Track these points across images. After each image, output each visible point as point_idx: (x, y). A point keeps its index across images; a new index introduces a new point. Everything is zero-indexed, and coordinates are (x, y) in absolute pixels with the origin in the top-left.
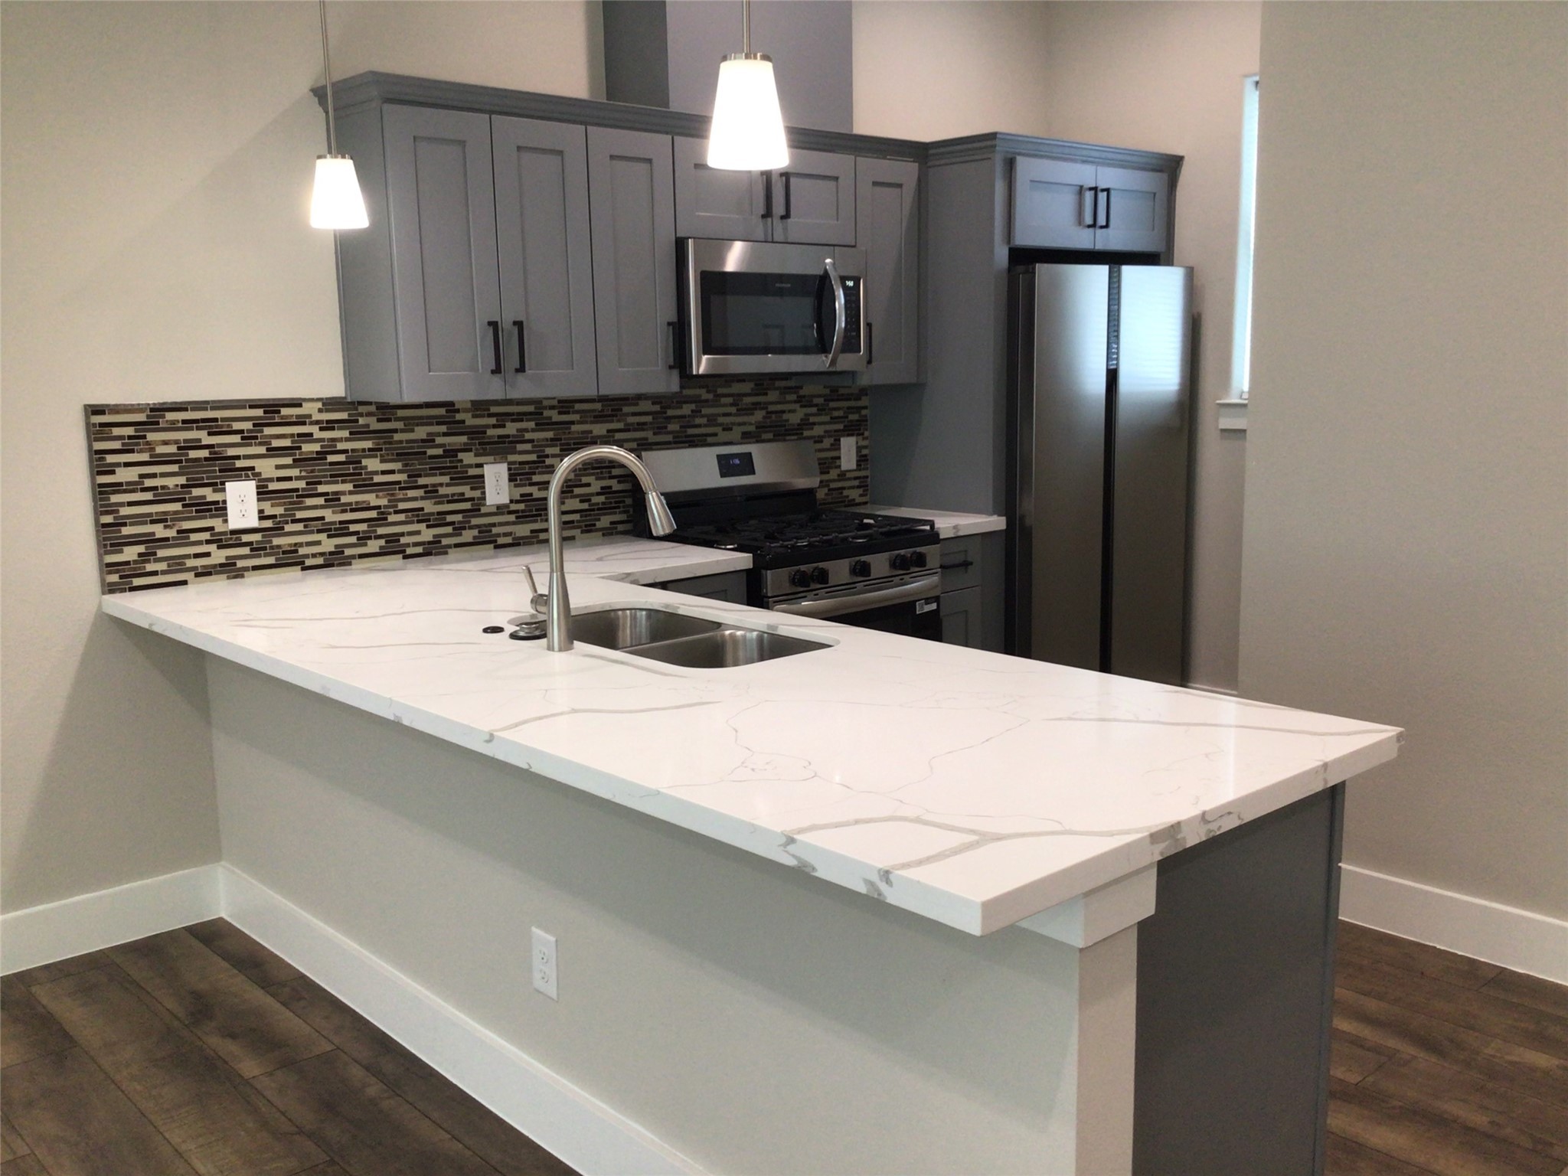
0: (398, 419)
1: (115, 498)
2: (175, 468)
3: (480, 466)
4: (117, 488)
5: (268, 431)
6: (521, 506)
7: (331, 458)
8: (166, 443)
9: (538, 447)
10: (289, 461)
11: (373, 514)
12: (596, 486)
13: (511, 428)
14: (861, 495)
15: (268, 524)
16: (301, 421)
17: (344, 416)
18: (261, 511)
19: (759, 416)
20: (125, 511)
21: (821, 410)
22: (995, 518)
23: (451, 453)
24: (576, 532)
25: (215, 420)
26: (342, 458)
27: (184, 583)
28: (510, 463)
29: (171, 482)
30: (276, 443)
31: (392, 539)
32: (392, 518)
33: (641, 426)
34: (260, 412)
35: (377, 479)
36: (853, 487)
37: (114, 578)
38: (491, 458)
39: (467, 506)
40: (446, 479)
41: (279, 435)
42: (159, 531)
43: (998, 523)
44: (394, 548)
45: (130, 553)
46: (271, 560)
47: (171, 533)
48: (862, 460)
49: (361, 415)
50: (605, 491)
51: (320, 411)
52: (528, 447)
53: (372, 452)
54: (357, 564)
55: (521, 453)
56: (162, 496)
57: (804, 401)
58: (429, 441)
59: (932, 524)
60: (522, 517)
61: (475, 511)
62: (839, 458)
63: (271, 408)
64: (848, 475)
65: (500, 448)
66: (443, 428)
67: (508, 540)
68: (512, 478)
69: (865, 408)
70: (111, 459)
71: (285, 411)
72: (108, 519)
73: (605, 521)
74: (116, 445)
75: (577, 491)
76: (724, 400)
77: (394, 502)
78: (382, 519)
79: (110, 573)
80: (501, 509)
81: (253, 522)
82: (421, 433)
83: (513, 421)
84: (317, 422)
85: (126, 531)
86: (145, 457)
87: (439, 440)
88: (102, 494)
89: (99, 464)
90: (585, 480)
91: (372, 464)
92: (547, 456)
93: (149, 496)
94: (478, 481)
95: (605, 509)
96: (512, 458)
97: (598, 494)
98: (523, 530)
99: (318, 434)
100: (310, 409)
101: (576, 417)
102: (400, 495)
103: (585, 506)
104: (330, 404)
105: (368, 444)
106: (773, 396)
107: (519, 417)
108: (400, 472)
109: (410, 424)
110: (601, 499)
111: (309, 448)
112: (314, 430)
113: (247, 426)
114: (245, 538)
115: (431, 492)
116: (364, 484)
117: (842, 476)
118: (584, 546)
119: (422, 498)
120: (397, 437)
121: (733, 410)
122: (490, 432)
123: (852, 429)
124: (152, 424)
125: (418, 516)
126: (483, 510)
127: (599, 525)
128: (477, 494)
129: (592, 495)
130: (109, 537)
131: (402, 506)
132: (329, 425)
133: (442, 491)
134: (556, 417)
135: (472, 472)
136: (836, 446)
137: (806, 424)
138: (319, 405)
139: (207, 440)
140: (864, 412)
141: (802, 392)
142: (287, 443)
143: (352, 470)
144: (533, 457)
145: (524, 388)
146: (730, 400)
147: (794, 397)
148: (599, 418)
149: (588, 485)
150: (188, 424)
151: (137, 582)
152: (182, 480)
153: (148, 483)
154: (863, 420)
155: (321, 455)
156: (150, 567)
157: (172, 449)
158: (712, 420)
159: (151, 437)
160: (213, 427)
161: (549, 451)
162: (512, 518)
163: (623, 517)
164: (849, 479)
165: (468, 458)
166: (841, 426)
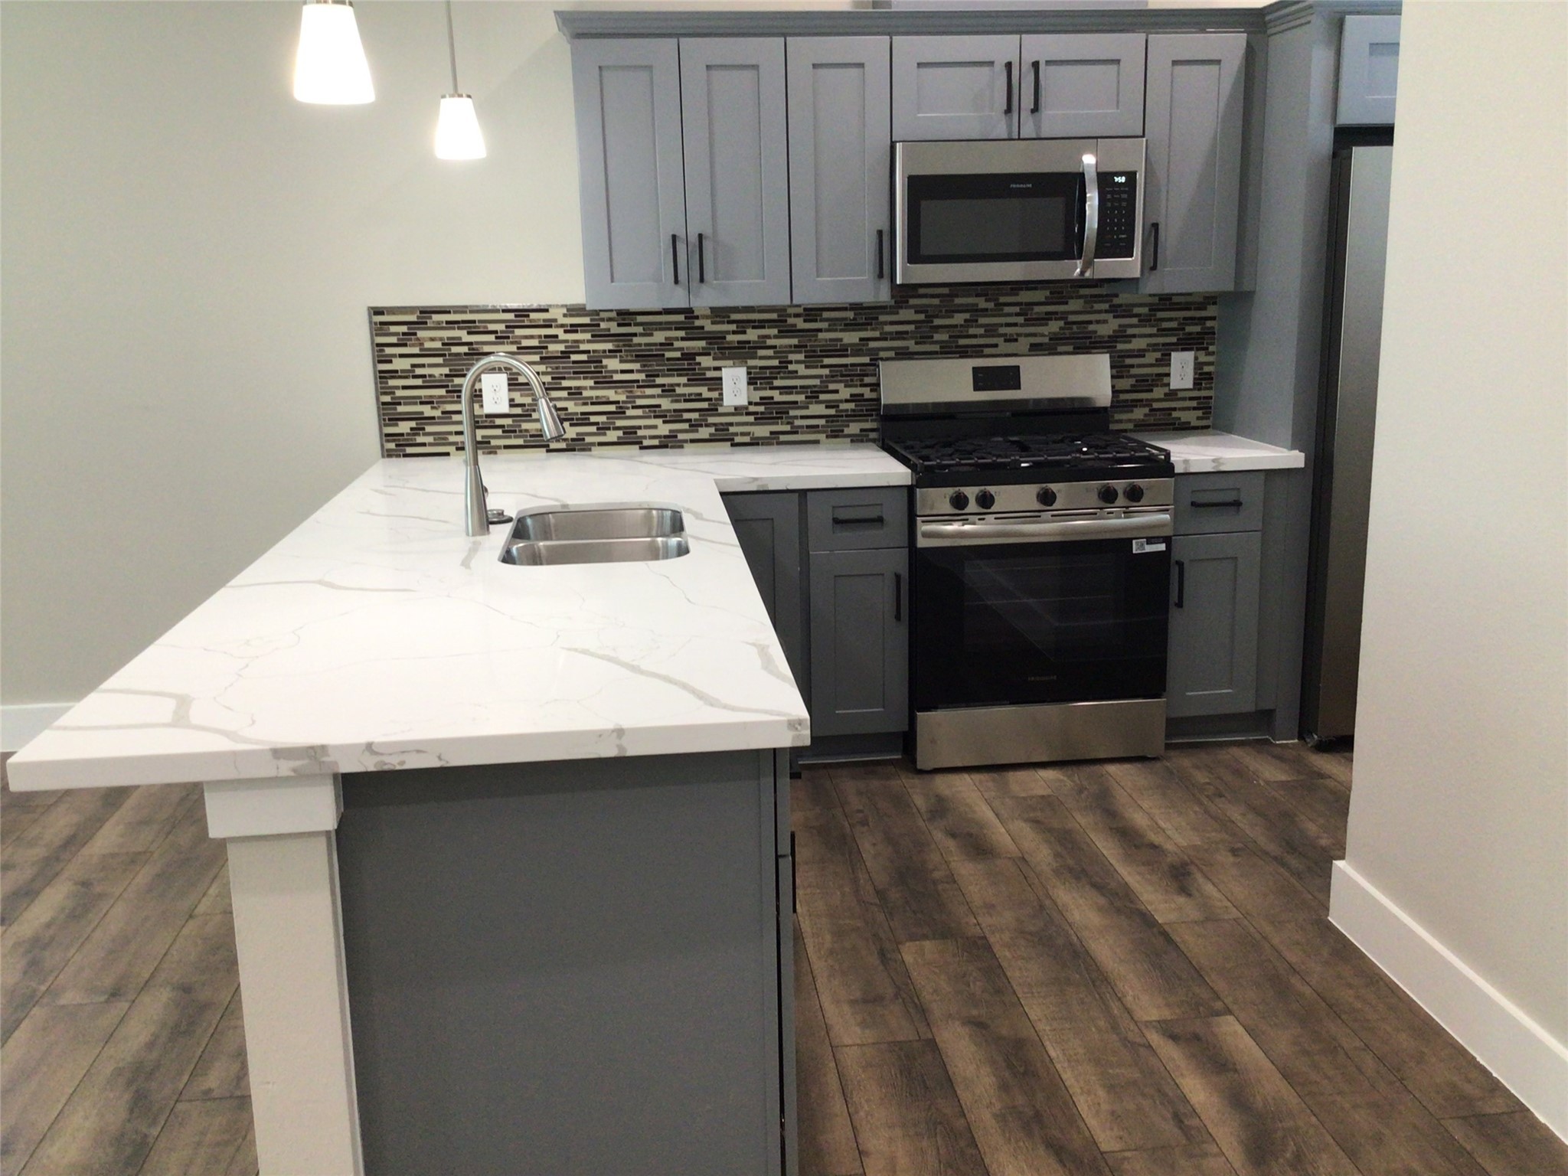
0: (637, 324)
1: (392, 383)
2: (440, 360)
3: (719, 369)
4: (394, 374)
5: (518, 332)
6: (761, 409)
7: (574, 357)
8: (432, 339)
9: (781, 353)
10: (537, 358)
11: (612, 408)
12: (845, 393)
13: (752, 335)
14: (1198, 418)
15: (518, 411)
16: (547, 325)
17: (586, 320)
18: (511, 400)
19: (1054, 326)
20: (399, 393)
21: (1144, 321)
23: (689, 356)
24: (822, 437)
25: (474, 322)
26: (584, 357)
27: (447, 454)
28: (748, 368)
29: (437, 372)
30: (525, 343)
31: (630, 431)
32: (630, 412)
33: (900, 335)
34: (511, 316)
35: (617, 377)
36: (1188, 409)
37: (392, 446)
38: (731, 362)
39: (705, 405)
40: (683, 380)
41: (529, 336)
42: (427, 411)
44: (630, 438)
45: (404, 427)
46: (520, 442)
47: (437, 413)
48: (1202, 378)
49: (603, 320)
50: (854, 398)
51: (565, 315)
52: (770, 352)
53: (612, 353)
54: (596, 450)
55: (762, 358)
56: (430, 383)
57: (1117, 311)
58: (668, 344)
59: (1168, 454)
60: (760, 419)
61: (713, 410)
62: (1168, 375)
63: (522, 313)
64: (1180, 395)
65: (740, 353)
66: (682, 334)
67: (747, 439)
68: (751, 381)
69: (1213, 318)
70: (388, 351)
71: (533, 316)
72: (387, 399)
73: (854, 428)
74: (394, 340)
75: (822, 397)
76: (1007, 309)
77: (632, 398)
78: (620, 413)
79: (388, 441)
80: (738, 410)
81: (505, 409)
82: (659, 337)
83: (754, 327)
84: (562, 326)
85: (400, 409)
86: (416, 350)
87: (677, 344)
88: (382, 377)
89: (380, 355)
90: (832, 387)
91: (612, 364)
92: (791, 362)
93: (419, 382)
94: (716, 383)
95: (854, 416)
96: (751, 362)
97: (847, 401)
98: (762, 431)
99: (562, 336)
100: (556, 314)
101: (824, 325)
102: (638, 392)
103: (832, 412)
104: (573, 311)
105: (609, 346)
106: (1074, 305)
107: (760, 324)
108: (638, 371)
109: (649, 329)
110: (851, 406)
111: (555, 348)
112: (560, 332)
113: (501, 327)
114: (498, 422)
115: (668, 391)
116: (604, 381)
117: (1173, 395)
118: (828, 449)
119: (659, 396)
120: (636, 340)
121: (1020, 320)
122: (730, 338)
123: (1186, 344)
124: (421, 324)
125: (654, 411)
126: (721, 410)
127: (847, 431)
128: (715, 395)
129: (841, 401)
130: (388, 413)
131: (639, 402)
132: (573, 329)
133: (679, 390)
134: (800, 324)
135: (710, 374)
136: (1165, 361)
137: (1121, 335)
138: (565, 311)
139: (466, 338)
140: (1209, 324)
141: (1116, 301)
142: (535, 343)
143: (593, 368)
144: (776, 363)
145: (705, 300)
146: (1017, 309)
147: (1105, 306)
148: (850, 326)
149: (836, 392)
150: (451, 323)
151: (409, 450)
152: (446, 370)
153: (419, 371)
154: (1211, 332)
155: (565, 355)
156: (420, 439)
157: (438, 345)
158: (991, 330)
159: (421, 334)
160: (471, 327)
161: (792, 357)
162: (751, 419)
163: (874, 425)
164: (1184, 399)
165: (706, 361)
166: (1174, 340)
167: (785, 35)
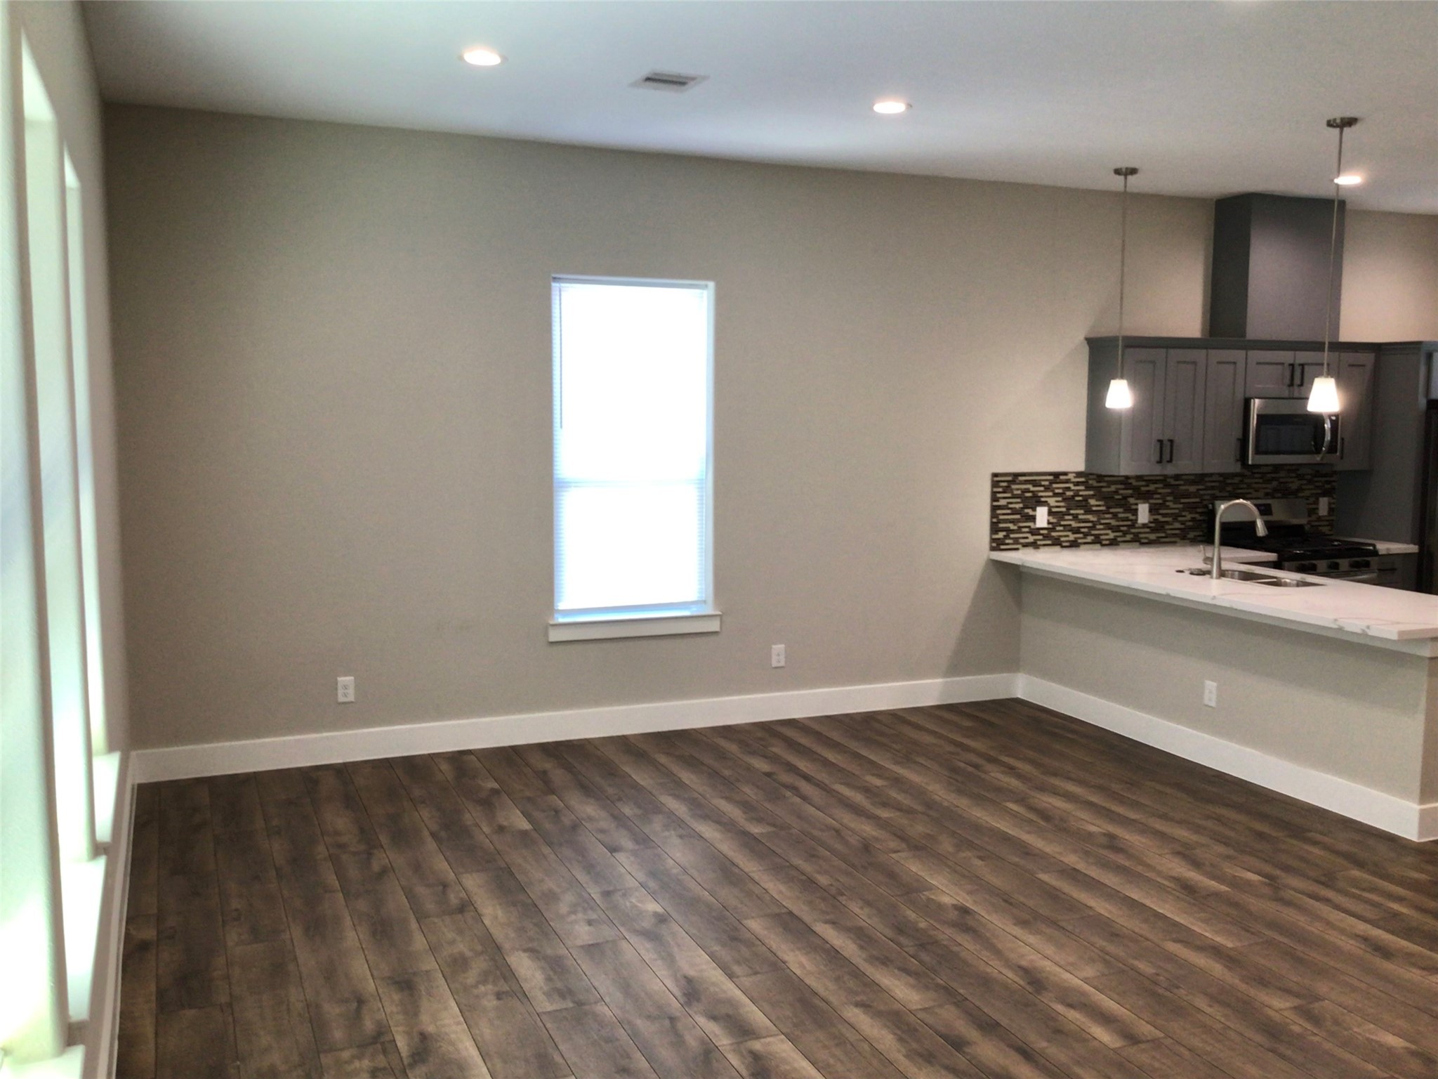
0: (1105, 481)
1: (999, 512)
2: (1019, 500)
3: (1137, 504)
4: (1000, 507)
5: (1055, 486)
6: (1152, 525)
7: (1077, 498)
8: (1018, 489)
9: (1164, 497)
10: (1060, 499)
11: (1090, 525)
12: (1189, 517)
13: (1152, 487)
14: (1330, 530)
15: (1050, 526)
16: (1067, 481)
17: (1083, 480)
18: (1048, 520)
19: (1275, 484)
20: (1001, 517)
21: (1310, 482)
22: (1412, 546)
23: (1125, 498)
24: (1177, 539)
25: (1035, 480)
26: (1080, 498)
27: (1017, 549)
28: (1150, 503)
29: (1017, 506)
30: (1057, 491)
31: (1097, 536)
32: (1098, 527)
33: (1213, 488)
34: (1051, 478)
35: (1094, 508)
36: (1324, 526)
37: (994, 545)
38: (1142, 501)
39: (1129, 523)
40: (1122, 510)
41: (1059, 487)
42: (1012, 527)
43: (1413, 548)
44: (1098, 541)
45: (1001, 535)
46: (1049, 542)
47: (1015, 528)
48: (1331, 510)
49: (1090, 479)
50: (1193, 519)
51: (1075, 477)
52: (1158, 496)
53: (1093, 496)
54: (1082, 547)
55: (1156, 499)
56: (1014, 512)
57: (1300, 477)
58: (1116, 492)
59: (1374, 546)
60: (1153, 530)
61: (1133, 526)
62: (1317, 509)
63: (1056, 475)
64: (1323, 519)
65: (1145, 497)
66: (1123, 486)
67: (1146, 541)
68: (1150, 511)
69: (1334, 481)
70: (999, 495)
71: (1062, 477)
72: (995, 520)
73: (1191, 535)
74: (1000, 490)
75: (1180, 519)
76: (1256, 476)
77: (1099, 519)
78: (1093, 528)
79: (994, 542)
80: (1144, 526)
81: (1045, 525)
82: (1113, 488)
83: (1153, 483)
84: (1073, 482)
85: (1001, 525)
86: (1009, 495)
87: (1121, 492)
88: (994, 509)
89: (994, 498)
90: (1183, 514)
91: (1092, 502)
92: (1168, 501)
93: (1009, 511)
94: (1135, 512)
95: (1191, 528)
96: (1152, 501)
97: (1190, 521)
98: (1153, 537)
99: (1073, 488)
100: (1071, 476)
101: (1182, 482)
102: (1102, 516)
103: (1183, 526)
104: (1079, 474)
105: (1091, 493)
106: (1282, 474)
107: (1155, 482)
108: (1103, 506)
109: (1110, 483)
110: (1190, 523)
111: (1069, 493)
112: (1071, 485)
113: (1047, 483)
114: (1042, 532)
115: (1115, 516)
116: (1088, 511)
117: (1319, 519)
118: (1181, 546)
119: (1111, 518)
120: (1104, 490)
121: (1261, 481)
122: (1143, 489)
123: (1325, 494)
124: (1013, 482)
125: (1108, 526)
126: (1137, 525)
127: (1189, 536)
128: (1133, 518)
129: (1186, 521)
130: (995, 528)
131: (1103, 521)
132: (1077, 484)
133: (1120, 515)
134: (1173, 482)
135: (1134, 507)
136: (1317, 502)
137: (1300, 489)
138: (1074, 475)
139: (1032, 489)
140: (1334, 484)
141: (1299, 472)
142: (1060, 491)
143: (1084, 505)
144: (1160, 501)
145: (1170, 470)
146: (1259, 476)
147: (1294, 475)
148: (1193, 483)
149: (1184, 516)
150: (1026, 482)
151: (1002, 547)
152: (1021, 505)
153: (1010, 506)
154: (1334, 488)
155: (1073, 497)
156: (1007, 541)
157: (1019, 492)
158: (1249, 486)
159: (1014, 487)
160: (1035, 483)
161: (1168, 498)
162: (1148, 530)
163: (1201, 533)
164: (1323, 521)
165: (1132, 500)
166: (1319, 491)
167: (1207, 348)
